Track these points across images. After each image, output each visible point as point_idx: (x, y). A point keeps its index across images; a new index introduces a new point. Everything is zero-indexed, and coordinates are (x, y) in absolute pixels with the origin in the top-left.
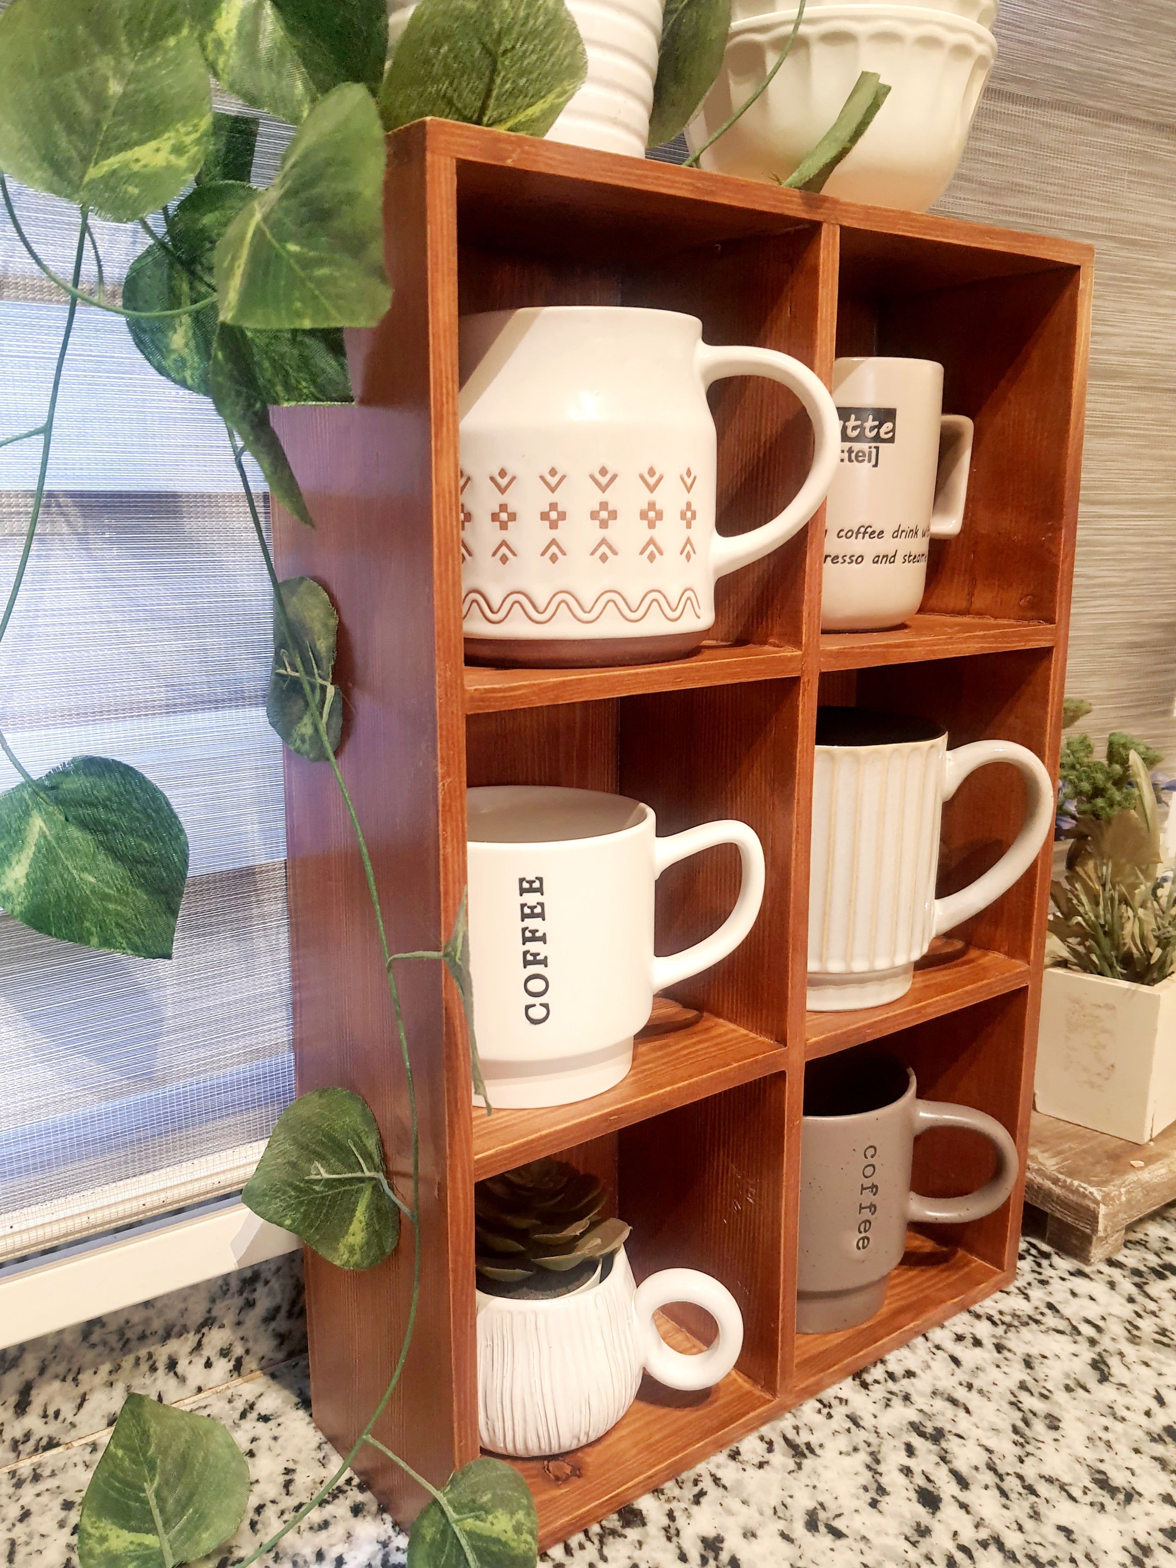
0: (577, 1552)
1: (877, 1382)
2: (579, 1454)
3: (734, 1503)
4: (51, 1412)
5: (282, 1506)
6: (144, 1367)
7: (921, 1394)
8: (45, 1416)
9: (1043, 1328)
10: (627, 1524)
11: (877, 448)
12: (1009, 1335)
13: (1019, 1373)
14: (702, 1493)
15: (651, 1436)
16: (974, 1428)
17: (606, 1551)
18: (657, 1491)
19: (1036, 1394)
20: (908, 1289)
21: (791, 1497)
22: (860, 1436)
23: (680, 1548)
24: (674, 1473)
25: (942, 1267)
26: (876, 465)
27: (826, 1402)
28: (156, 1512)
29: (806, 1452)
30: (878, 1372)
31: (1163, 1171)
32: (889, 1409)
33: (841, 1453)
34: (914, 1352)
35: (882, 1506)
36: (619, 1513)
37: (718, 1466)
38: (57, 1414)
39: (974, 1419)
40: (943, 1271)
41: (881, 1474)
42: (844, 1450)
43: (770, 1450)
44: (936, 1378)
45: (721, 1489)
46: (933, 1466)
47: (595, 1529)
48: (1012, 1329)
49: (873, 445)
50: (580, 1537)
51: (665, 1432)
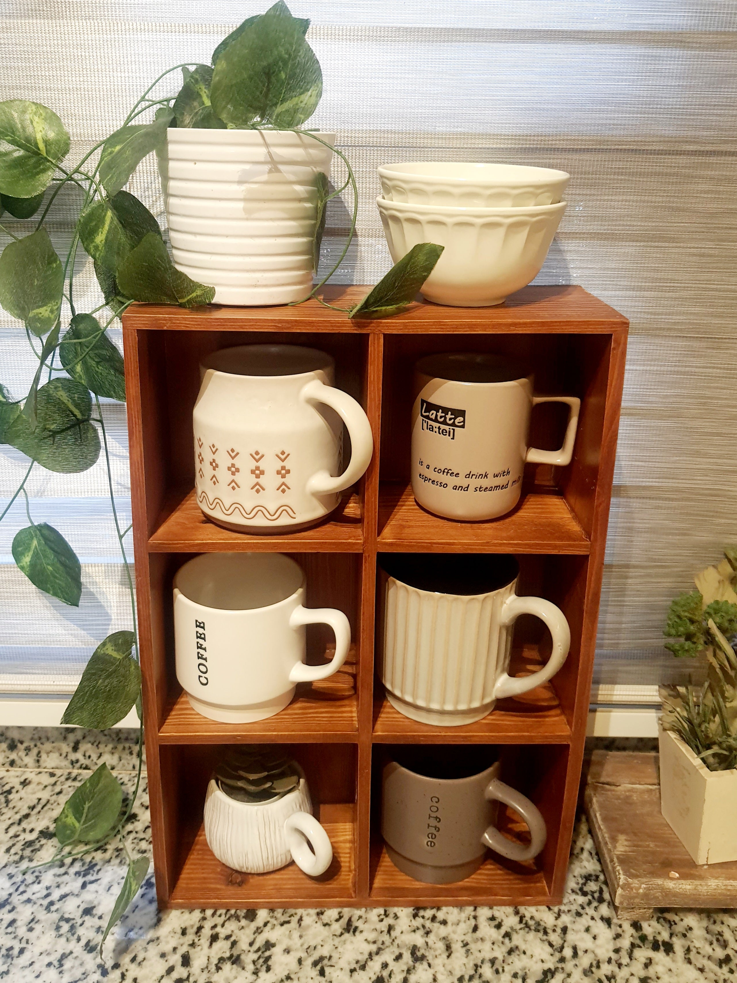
0: (216, 917)
1: (423, 917)
2: (250, 876)
3: (296, 934)
4: (87, 755)
5: (138, 836)
6: (127, 751)
7: (437, 935)
8: (84, 756)
9: (545, 937)
10: (245, 917)
11: (454, 430)
12: (521, 932)
13: (499, 953)
14: (288, 922)
15: (285, 884)
16: (441, 965)
17: (226, 923)
18: (272, 910)
19: (494, 968)
20: (487, 880)
21: (322, 946)
22: (386, 938)
23: (255, 939)
24: (285, 907)
25: (520, 876)
26: (453, 438)
27: (388, 913)
28: (84, 815)
29: (352, 930)
30: (429, 913)
31: (688, 887)
32: (413, 933)
33: (366, 940)
34: (459, 914)
35: (355, 974)
36: (248, 910)
37: (308, 915)
38: (89, 757)
39: (447, 961)
40: (519, 879)
41: (372, 960)
42: (369, 939)
43: (337, 920)
44: (454, 932)
45: (298, 925)
46: (400, 970)
47: (233, 912)
48: (527, 929)
49: (451, 427)
50: (223, 911)
51: (293, 886)
